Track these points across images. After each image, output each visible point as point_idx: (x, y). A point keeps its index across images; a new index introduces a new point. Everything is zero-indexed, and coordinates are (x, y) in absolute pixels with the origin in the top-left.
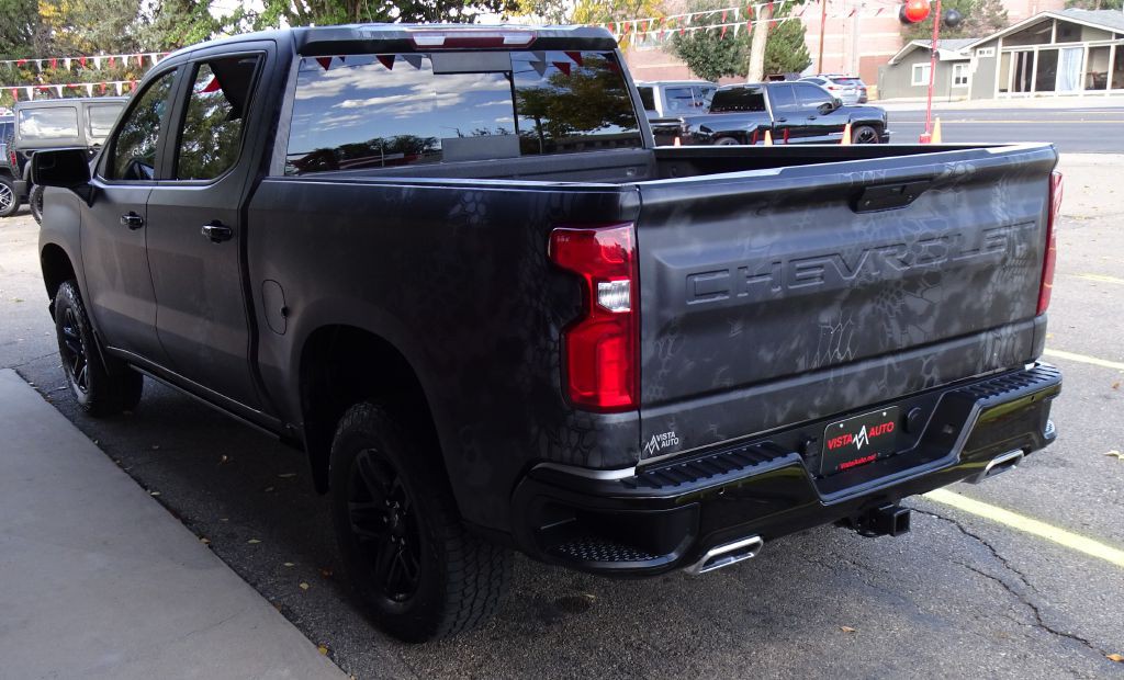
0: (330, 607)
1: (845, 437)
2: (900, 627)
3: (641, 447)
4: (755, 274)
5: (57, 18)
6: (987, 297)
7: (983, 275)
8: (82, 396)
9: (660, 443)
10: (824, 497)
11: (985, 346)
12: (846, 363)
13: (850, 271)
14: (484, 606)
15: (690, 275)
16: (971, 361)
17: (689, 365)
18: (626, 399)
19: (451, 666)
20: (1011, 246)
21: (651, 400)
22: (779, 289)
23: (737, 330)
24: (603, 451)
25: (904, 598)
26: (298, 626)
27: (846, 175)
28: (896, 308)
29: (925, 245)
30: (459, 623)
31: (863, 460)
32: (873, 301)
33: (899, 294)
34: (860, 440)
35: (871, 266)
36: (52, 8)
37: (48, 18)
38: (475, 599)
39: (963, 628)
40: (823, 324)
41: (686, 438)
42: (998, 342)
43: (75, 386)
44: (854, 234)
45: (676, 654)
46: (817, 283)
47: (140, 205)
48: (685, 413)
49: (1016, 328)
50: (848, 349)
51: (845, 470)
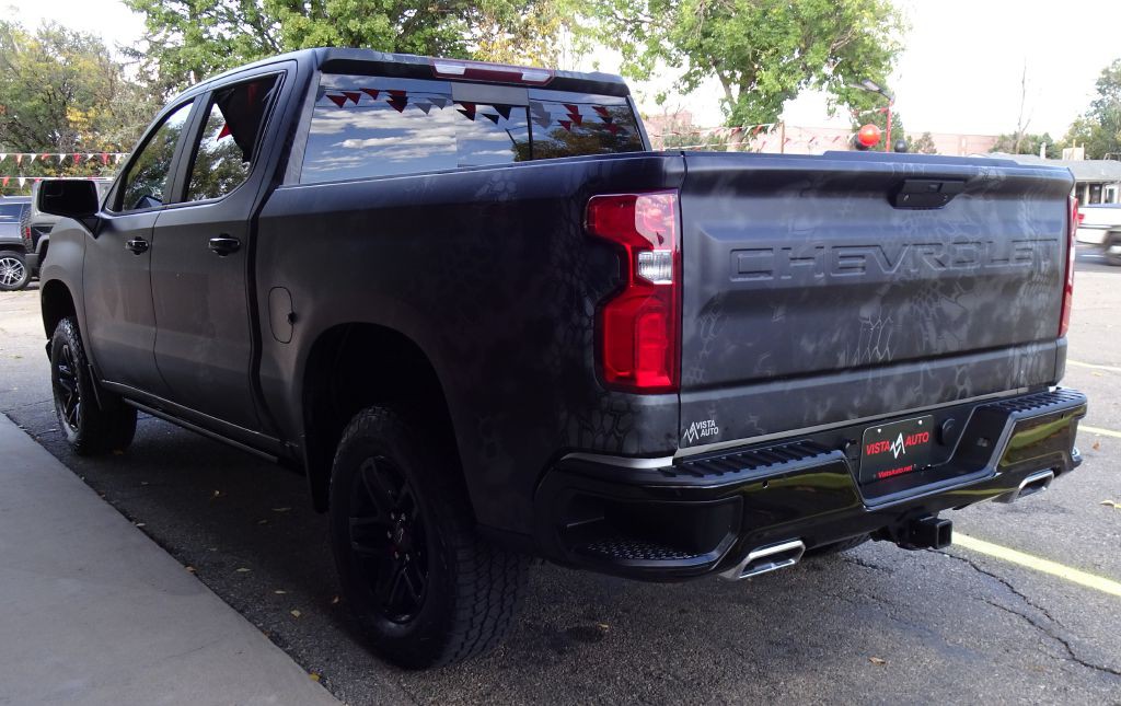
0: (324, 634)
1: (883, 443)
2: (932, 660)
3: (680, 435)
4: (799, 256)
5: (83, 123)
6: (1014, 311)
7: (1011, 286)
8: (72, 435)
9: (699, 431)
10: (867, 501)
11: (1012, 362)
12: (885, 364)
13: (890, 265)
14: (495, 627)
15: (734, 250)
16: (1000, 376)
17: (731, 348)
18: (666, 380)
19: (456, 694)
20: (1037, 262)
21: (691, 382)
22: (822, 275)
23: (779, 316)
24: (639, 436)
25: (929, 631)
26: (288, 652)
27: (887, 164)
28: (933, 310)
29: (960, 248)
30: (468, 644)
31: (900, 470)
32: (911, 301)
33: (936, 297)
34: (897, 448)
35: (910, 262)
36: (79, 114)
37: (76, 122)
38: (486, 618)
39: (996, 661)
40: (864, 319)
41: (726, 429)
42: (1024, 360)
43: (66, 425)
44: (892, 228)
45: (699, 684)
46: (859, 273)
47: (146, 229)
48: (726, 401)
49: (1041, 347)
50: (887, 349)
51: (883, 479)
